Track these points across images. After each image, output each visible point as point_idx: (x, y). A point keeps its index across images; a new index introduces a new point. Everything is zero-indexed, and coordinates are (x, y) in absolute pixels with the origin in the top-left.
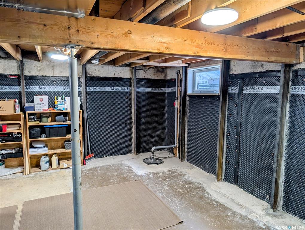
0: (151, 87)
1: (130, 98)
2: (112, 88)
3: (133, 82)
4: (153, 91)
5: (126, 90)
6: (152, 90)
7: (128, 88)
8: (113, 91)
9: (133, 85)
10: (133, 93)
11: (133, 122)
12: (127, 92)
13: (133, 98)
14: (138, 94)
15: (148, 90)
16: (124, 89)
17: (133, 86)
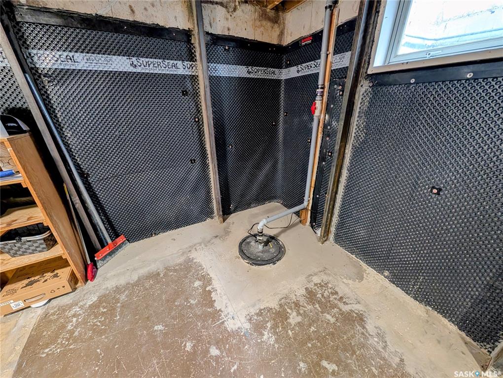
0: (247, 64)
1: (196, 94)
2: (134, 59)
3: (197, 45)
4: (251, 76)
5: (181, 68)
6: (249, 72)
7: (186, 63)
8: (139, 70)
9: (197, 54)
10: (201, 78)
11: (209, 156)
12: (184, 77)
13: (202, 93)
14: (214, 81)
15: (240, 71)
16: (175, 66)
17: (198, 58)
